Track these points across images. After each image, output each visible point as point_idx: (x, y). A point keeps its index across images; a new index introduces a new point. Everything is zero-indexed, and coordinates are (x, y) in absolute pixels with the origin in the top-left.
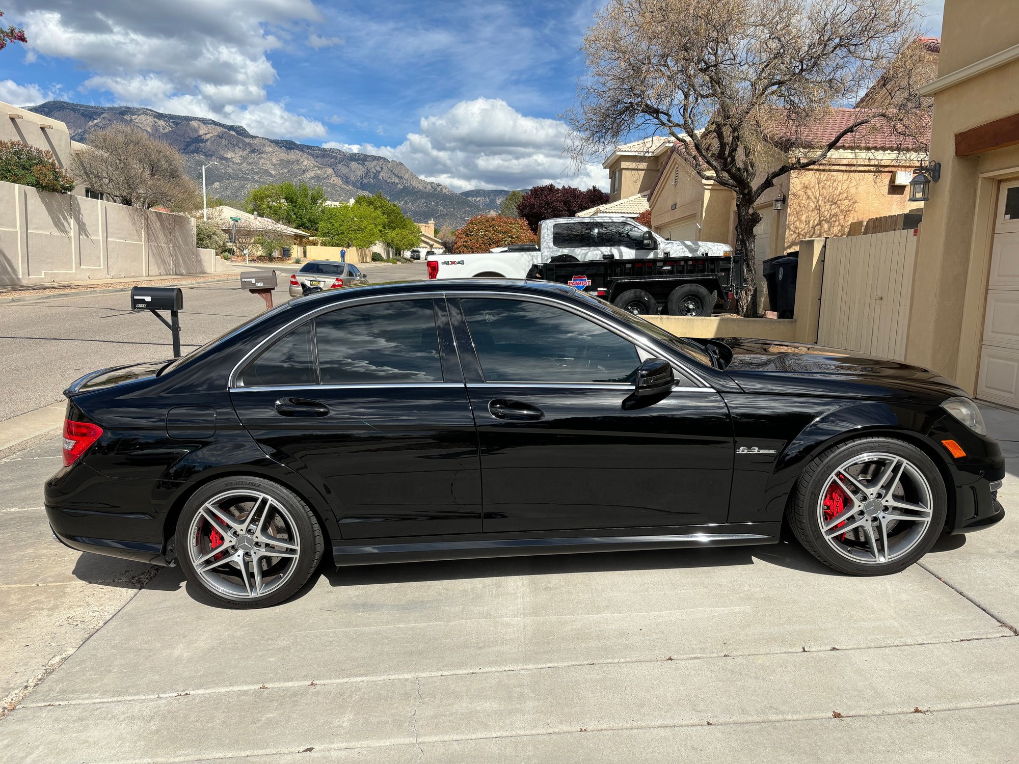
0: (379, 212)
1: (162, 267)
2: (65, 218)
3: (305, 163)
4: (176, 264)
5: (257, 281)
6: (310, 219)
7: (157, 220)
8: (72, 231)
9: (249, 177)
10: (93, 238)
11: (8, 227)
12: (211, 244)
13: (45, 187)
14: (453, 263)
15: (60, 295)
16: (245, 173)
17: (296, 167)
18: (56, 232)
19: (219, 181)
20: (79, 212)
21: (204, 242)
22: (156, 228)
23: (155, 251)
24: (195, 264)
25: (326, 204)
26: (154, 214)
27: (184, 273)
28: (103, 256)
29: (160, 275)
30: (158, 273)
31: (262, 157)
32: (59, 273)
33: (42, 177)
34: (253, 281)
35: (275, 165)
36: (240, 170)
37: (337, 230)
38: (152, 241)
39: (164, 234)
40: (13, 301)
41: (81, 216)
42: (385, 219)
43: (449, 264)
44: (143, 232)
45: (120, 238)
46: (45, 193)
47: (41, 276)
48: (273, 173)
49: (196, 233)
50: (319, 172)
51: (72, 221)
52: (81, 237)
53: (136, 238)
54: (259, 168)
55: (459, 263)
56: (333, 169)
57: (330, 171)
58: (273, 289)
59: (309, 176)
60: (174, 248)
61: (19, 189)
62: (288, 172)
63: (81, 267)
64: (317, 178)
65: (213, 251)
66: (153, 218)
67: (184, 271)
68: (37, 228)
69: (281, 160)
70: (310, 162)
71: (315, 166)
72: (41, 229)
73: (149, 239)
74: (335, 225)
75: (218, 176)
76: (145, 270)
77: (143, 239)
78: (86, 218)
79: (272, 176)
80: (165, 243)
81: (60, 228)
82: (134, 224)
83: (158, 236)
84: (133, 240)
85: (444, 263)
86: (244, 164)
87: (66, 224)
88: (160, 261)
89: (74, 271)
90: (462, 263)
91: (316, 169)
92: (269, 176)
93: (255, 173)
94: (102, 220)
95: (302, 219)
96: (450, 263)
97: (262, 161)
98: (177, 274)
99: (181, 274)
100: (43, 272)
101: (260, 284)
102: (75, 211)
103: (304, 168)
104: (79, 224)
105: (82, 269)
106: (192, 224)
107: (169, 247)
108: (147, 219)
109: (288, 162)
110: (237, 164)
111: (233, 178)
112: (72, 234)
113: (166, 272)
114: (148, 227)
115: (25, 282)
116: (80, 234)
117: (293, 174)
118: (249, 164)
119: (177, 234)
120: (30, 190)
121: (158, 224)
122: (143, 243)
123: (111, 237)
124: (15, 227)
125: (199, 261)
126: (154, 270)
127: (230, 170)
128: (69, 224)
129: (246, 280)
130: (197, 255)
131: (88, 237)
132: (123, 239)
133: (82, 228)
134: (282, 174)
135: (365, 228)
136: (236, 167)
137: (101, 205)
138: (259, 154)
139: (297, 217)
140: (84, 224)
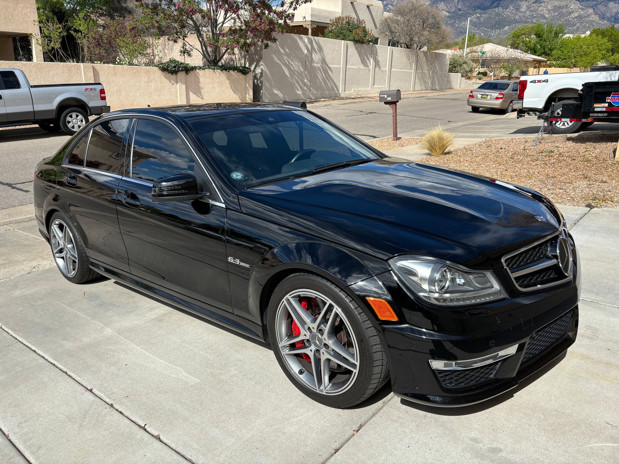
0: (605, 40)
1: (423, 85)
2: (368, 59)
3: (572, 7)
4: (433, 83)
5: (387, 97)
6: (550, 48)
7: (424, 57)
8: (371, 66)
9: (530, 20)
10: (383, 69)
11: (336, 65)
12: (461, 70)
13: (358, 41)
14: (539, 81)
15: (352, 102)
16: (527, 19)
17: (564, 10)
18: (362, 67)
19: (509, 25)
20: (376, 54)
21: (457, 69)
22: (423, 62)
23: (420, 76)
24: (446, 83)
25: (565, 36)
26: (423, 53)
27: (438, 89)
28: (388, 80)
29: (422, 90)
30: (420, 89)
31: (541, 6)
32: (362, 90)
33: (356, 36)
34: (386, 96)
35: (549, 10)
36: (524, 16)
37: (565, 56)
38: (419, 70)
39: (428, 65)
40: (326, 105)
41: (377, 57)
42: (609, 45)
43: (535, 83)
44: (414, 65)
45: (399, 69)
46: (358, 45)
47: (351, 92)
48: (547, 16)
49: (449, 64)
50: (582, 12)
51: (372, 60)
52: (376, 69)
53: (409, 68)
54: (537, 14)
55: (544, 81)
56: (594, 9)
57: (591, 11)
58: (398, 101)
59: (573, 16)
60: (433, 73)
61: (344, 43)
62: (559, 14)
63: (374, 86)
64: (580, 17)
65: (460, 74)
66: (422, 55)
67: (437, 88)
68: (352, 65)
69: (555, 6)
70: (576, 6)
71: (579, 8)
72: (354, 65)
73: (416, 69)
74: (564, 52)
75: (509, 22)
76: (412, 88)
77: (413, 68)
78: (380, 58)
79: (546, 18)
80: (427, 71)
81: (365, 64)
82: (409, 59)
83: (423, 66)
84: (407, 69)
85: (531, 82)
86: (528, 12)
87: (368, 62)
88: (422, 82)
89: (370, 89)
90: (546, 81)
91: (580, 10)
92: (544, 19)
93: (533, 17)
94: (389, 58)
95: (544, 49)
96: (537, 81)
97: (541, 8)
98: (432, 90)
99: (436, 90)
100: (353, 89)
101: (389, 99)
102: (374, 54)
103: (571, 10)
104: (375, 62)
105: (375, 87)
106: (447, 58)
107: (430, 73)
108: (417, 56)
109: (560, 7)
110: (523, 12)
111: (518, 22)
112: (371, 68)
113: (426, 88)
114: (417, 61)
115: (342, 95)
116: (375, 67)
117: (561, 15)
118: (531, 11)
119: (436, 64)
120: (351, 44)
121: (424, 59)
122: (413, 71)
123: (394, 68)
124: (340, 65)
125: (449, 82)
126: (418, 87)
127: (517, 17)
128: (370, 62)
129: (382, 96)
130: (448, 77)
131: (380, 69)
132: (401, 69)
133: (377, 63)
134: (554, 16)
135: (590, 53)
136: (521, 14)
137: (390, 49)
138: (539, 4)
139: (541, 47)
140: (379, 61)
